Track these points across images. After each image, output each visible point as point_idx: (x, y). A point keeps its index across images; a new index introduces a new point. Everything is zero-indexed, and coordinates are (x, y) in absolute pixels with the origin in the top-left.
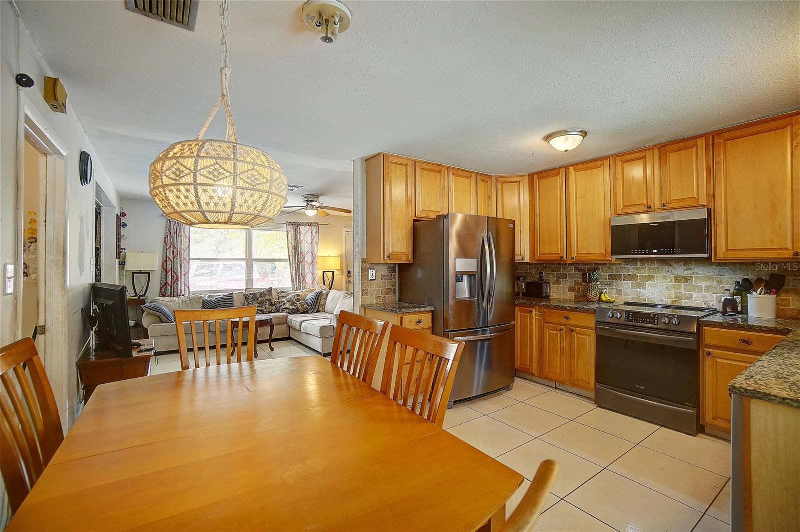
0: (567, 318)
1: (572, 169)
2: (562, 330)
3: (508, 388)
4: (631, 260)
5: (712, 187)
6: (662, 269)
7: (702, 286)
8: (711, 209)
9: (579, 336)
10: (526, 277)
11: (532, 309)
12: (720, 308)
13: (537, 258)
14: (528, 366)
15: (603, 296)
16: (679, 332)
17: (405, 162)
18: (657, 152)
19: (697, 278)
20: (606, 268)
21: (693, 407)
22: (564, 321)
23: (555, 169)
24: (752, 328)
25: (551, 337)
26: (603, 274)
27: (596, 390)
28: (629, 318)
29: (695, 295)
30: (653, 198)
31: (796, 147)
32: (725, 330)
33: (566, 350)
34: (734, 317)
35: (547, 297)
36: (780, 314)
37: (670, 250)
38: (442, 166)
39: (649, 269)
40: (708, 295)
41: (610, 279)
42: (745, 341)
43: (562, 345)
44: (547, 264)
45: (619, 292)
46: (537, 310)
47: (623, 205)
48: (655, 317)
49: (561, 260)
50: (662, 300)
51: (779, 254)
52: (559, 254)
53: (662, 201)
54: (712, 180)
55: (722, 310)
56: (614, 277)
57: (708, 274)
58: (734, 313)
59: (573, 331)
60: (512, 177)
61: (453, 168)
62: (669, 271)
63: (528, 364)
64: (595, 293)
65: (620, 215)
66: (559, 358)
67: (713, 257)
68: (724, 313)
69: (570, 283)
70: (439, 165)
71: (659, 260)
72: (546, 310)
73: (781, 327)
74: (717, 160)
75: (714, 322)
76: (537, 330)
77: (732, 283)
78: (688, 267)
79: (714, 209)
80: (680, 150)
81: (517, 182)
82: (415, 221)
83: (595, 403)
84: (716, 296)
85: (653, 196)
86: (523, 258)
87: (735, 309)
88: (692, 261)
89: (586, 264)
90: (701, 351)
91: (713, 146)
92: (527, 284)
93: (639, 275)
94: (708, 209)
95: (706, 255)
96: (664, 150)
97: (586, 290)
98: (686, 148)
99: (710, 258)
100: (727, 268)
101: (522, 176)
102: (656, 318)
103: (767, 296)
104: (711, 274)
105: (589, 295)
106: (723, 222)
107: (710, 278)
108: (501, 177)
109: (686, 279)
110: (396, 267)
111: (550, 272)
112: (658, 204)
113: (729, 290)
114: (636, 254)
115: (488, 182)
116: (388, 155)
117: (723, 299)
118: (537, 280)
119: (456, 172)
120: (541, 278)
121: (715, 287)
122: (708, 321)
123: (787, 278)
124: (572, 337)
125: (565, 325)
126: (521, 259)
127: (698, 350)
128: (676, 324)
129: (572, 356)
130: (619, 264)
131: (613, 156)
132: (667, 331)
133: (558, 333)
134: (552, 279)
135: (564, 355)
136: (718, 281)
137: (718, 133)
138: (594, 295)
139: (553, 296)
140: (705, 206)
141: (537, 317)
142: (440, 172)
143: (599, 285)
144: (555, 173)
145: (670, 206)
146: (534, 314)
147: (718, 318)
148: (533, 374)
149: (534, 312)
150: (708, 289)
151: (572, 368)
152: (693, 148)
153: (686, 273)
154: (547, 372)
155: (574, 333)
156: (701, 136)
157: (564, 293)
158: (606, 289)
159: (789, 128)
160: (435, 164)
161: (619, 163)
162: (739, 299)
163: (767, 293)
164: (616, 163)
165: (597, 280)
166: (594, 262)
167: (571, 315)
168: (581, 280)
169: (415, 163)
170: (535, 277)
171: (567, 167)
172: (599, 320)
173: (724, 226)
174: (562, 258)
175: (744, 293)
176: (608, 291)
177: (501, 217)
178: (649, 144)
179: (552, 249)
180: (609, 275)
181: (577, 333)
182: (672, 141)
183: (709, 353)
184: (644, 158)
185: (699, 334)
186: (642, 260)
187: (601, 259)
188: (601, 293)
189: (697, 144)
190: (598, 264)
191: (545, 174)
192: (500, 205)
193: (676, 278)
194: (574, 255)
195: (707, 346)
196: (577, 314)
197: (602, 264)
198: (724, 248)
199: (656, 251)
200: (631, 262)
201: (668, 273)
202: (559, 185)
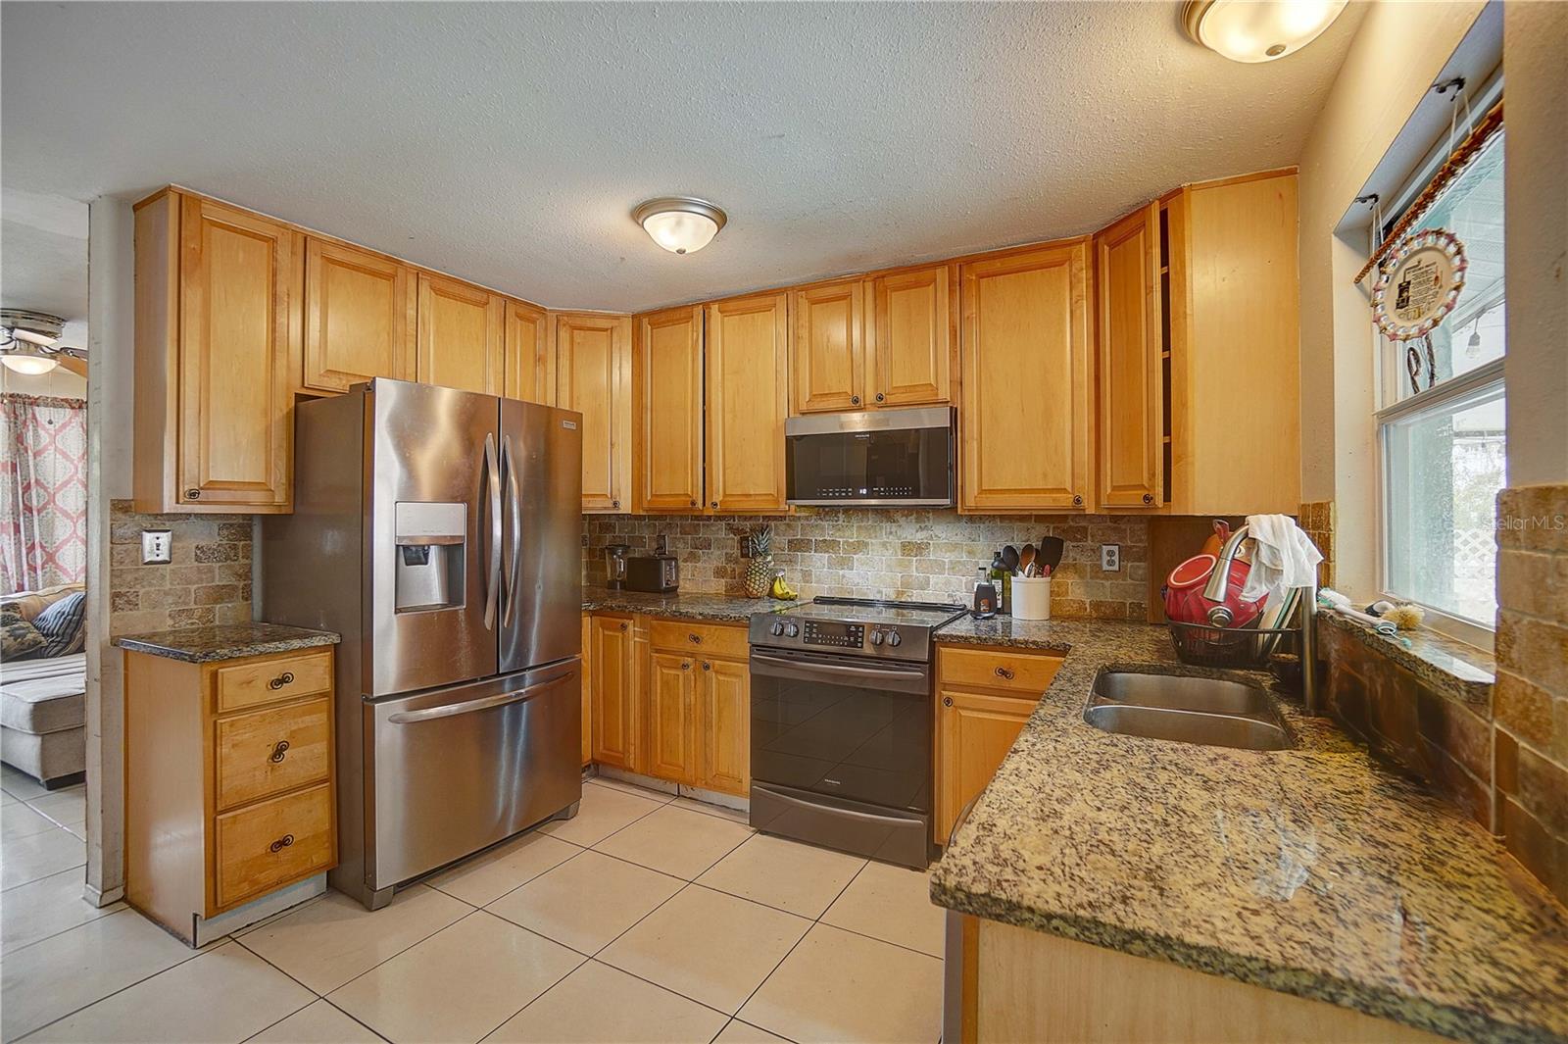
0: (696, 639)
1: (715, 308)
2: (685, 666)
3: (564, 815)
4: (827, 509)
5: (959, 368)
6: (881, 529)
7: (944, 562)
8: (956, 409)
9: (721, 678)
10: (629, 547)
11: (626, 621)
12: (970, 605)
13: (645, 505)
14: (618, 752)
15: (777, 586)
16: (901, 661)
17: (270, 232)
18: (869, 286)
19: (936, 546)
20: (783, 528)
21: (923, 813)
22: (690, 646)
23: (684, 307)
24: (1014, 646)
25: (665, 683)
26: (778, 538)
27: (754, 797)
28: (811, 635)
29: (933, 579)
30: (862, 381)
31: (1076, 302)
32: (973, 652)
33: (696, 709)
34: (990, 622)
35: (672, 591)
36: (1055, 614)
37: (889, 489)
38: (399, 262)
39: (859, 527)
40: (954, 579)
41: (789, 551)
42: (1004, 673)
43: (688, 700)
44: (672, 517)
45: (806, 576)
46: (638, 620)
47: (811, 392)
48: (857, 631)
49: (691, 509)
50: (880, 592)
51: (1054, 500)
52: (687, 494)
53: (877, 389)
54: (959, 353)
55: (973, 608)
56: (797, 545)
57: (953, 538)
58: (991, 614)
59: (707, 667)
60: (593, 316)
61: (433, 275)
62: (891, 533)
63: (621, 748)
64: (762, 581)
65: (803, 414)
66: (680, 731)
67: (959, 506)
68: (976, 614)
69: (715, 558)
70: (388, 258)
71: (876, 509)
72: (655, 622)
73: (1055, 640)
74: (966, 314)
75: (957, 637)
76: (638, 668)
77: (989, 556)
78: (923, 526)
79: (961, 408)
80: (907, 288)
81: (607, 330)
82: (299, 398)
83: (750, 825)
84: (964, 581)
85: (862, 376)
86: (615, 503)
87: (992, 607)
88: (929, 512)
89: (746, 519)
90: (936, 697)
91: (960, 285)
92: (632, 563)
93: (841, 540)
94: (951, 408)
95: (947, 502)
96: (882, 285)
97: (745, 575)
98: (918, 285)
99: (953, 509)
100: (982, 526)
101: (617, 318)
102: (860, 634)
103: (1039, 579)
104: (957, 539)
105: (749, 585)
106: (975, 436)
107: (956, 546)
108: (569, 314)
109: (919, 549)
110: (250, 526)
111: (679, 535)
112: (870, 397)
113: (985, 569)
114: (831, 498)
115: (534, 322)
116: (198, 201)
117: (976, 584)
118: (652, 553)
119: (442, 285)
120: (661, 547)
121: (964, 564)
122: (946, 636)
123: (1065, 544)
124: (706, 682)
125: (692, 655)
126: (611, 505)
127: (929, 696)
128: (893, 645)
129: (707, 725)
130: (807, 518)
131: (793, 288)
132: (879, 660)
133: (679, 673)
134: (683, 550)
135: (691, 723)
136: (969, 553)
137: (969, 261)
138: (759, 585)
139: (684, 588)
140: (948, 402)
141: (636, 639)
142: (391, 277)
143: (770, 562)
144: (682, 316)
145: (891, 399)
146: (631, 633)
147: (964, 627)
148: (631, 770)
149: (631, 628)
150: (953, 566)
151: (707, 749)
152: (929, 285)
153: (920, 537)
154: (659, 762)
155: (710, 673)
156: (942, 264)
157: (705, 581)
158: (784, 570)
159: (1067, 265)
160: (375, 255)
161: (804, 304)
162: (998, 585)
163: (1039, 573)
164: (798, 303)
165: (766, 552)
166: (762, 514)
167: (705, 631)
168: (737, 552)
169: (305, 239)
170: (649, 548)
171: (706, 305)
172: (755, 641)
173: (975, 443)
174: (693, 503)
175: (1006, 573)
176: (788, 574)
177: (568, 409)
178: (858, 269)
179: (677, 485)
180: (789, 542)
181: (716, 672)
182: (895, 268)
183: (948, 701)
184: (847, 297)
185: (932, 665)
186: (847, 510)
187: (767, 507)
188: (774, 580)
189: (936, 279)
190: (767, 518)
191: (663, 317)
192: (565, 380)
193: (904, 546)
194: (718, 498)
195: (946, 686)
196: (716, 630)
197: (775, 518)
198: (976, 488)
199: (864, 491)
200: (827, 513)
201: (891, 537)
202: (690, 342)
